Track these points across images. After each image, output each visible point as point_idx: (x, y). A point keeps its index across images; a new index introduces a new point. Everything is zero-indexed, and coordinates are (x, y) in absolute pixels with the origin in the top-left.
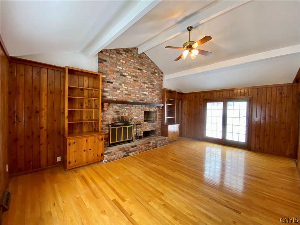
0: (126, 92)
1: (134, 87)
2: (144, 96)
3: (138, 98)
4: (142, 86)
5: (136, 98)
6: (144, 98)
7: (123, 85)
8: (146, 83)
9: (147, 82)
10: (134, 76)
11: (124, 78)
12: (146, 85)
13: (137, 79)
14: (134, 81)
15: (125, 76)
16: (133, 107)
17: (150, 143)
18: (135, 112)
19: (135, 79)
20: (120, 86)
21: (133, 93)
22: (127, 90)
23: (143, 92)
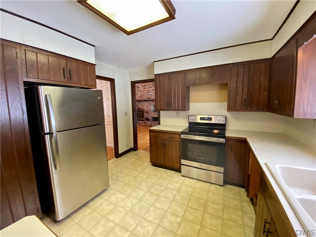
0: (140, 95)
1: (144, 92)
2: (150, 96)
3: (147, 97)
4: (148, 90)
5: (145, 97)
6: (150, 97)
7: (139, 92)
8: (151, 88)
9: (152, 86)
10: (144, 86)
11: (139, 88)
12: (151, 89)
13: (146, 87)
14: (144, 88)
15: (139, 87)
16: (144, 103)
17: (147, 123)
18: (145, 105)
19: (144, 87)
20: (137, 93)
21: (143, 95)
22: (140, 94)
23: (149, 94)
